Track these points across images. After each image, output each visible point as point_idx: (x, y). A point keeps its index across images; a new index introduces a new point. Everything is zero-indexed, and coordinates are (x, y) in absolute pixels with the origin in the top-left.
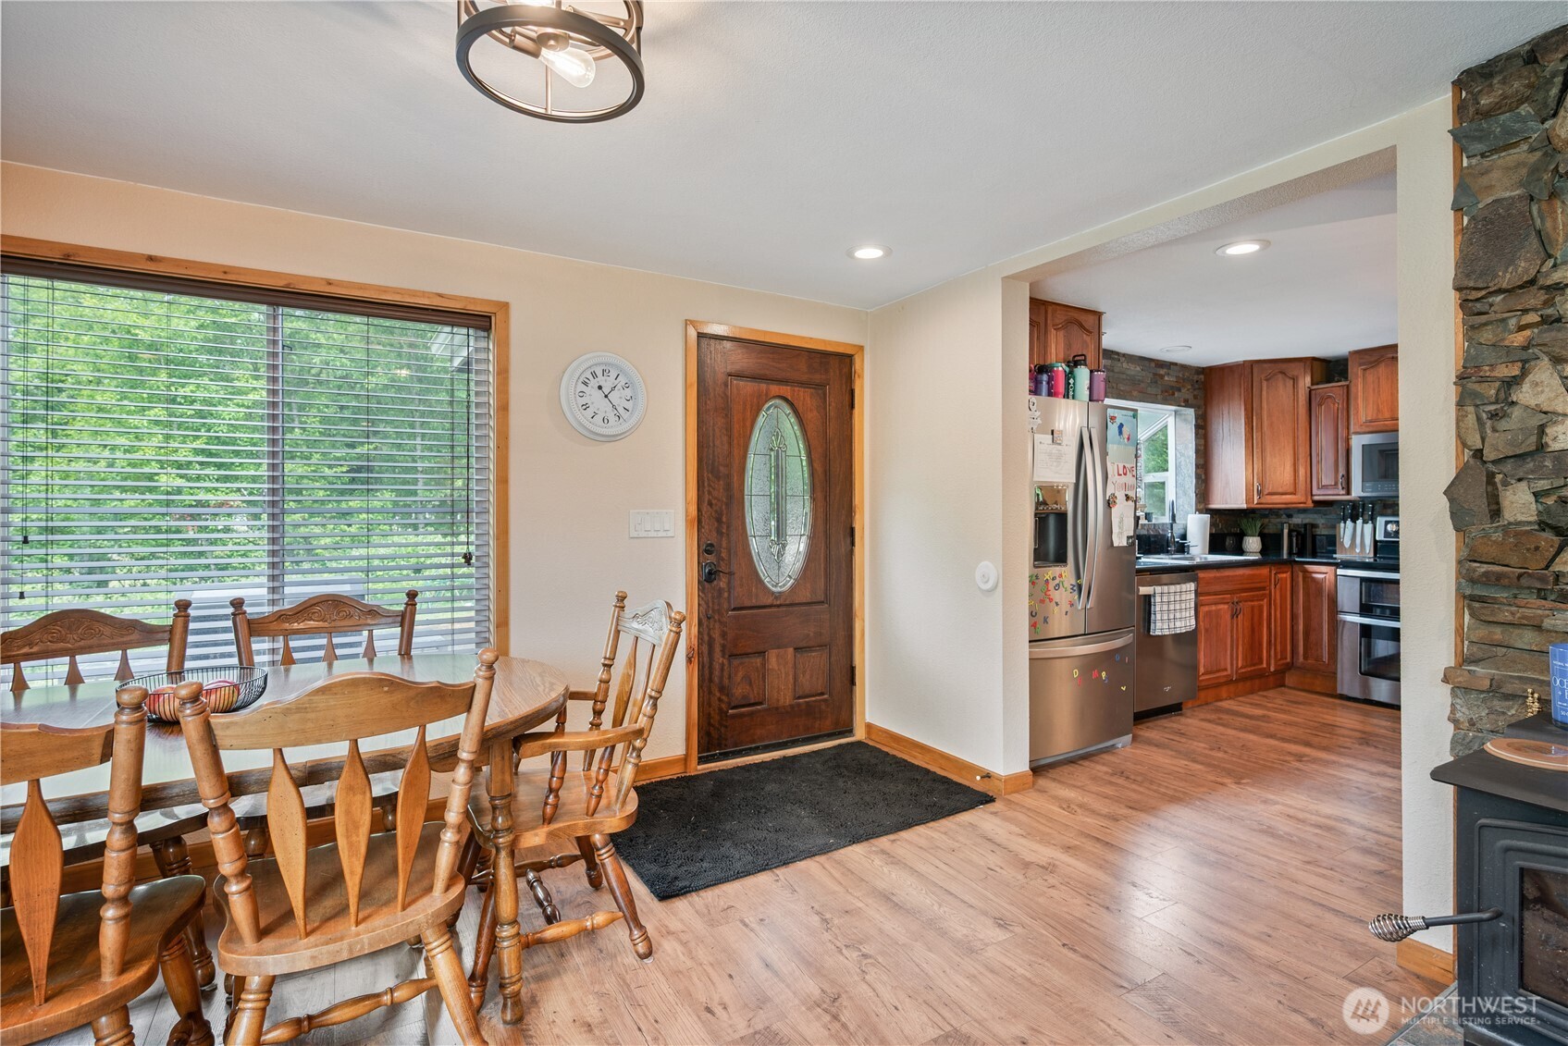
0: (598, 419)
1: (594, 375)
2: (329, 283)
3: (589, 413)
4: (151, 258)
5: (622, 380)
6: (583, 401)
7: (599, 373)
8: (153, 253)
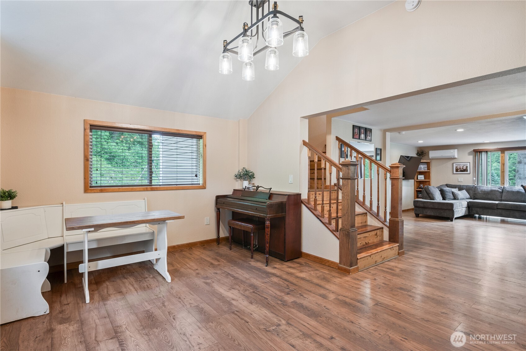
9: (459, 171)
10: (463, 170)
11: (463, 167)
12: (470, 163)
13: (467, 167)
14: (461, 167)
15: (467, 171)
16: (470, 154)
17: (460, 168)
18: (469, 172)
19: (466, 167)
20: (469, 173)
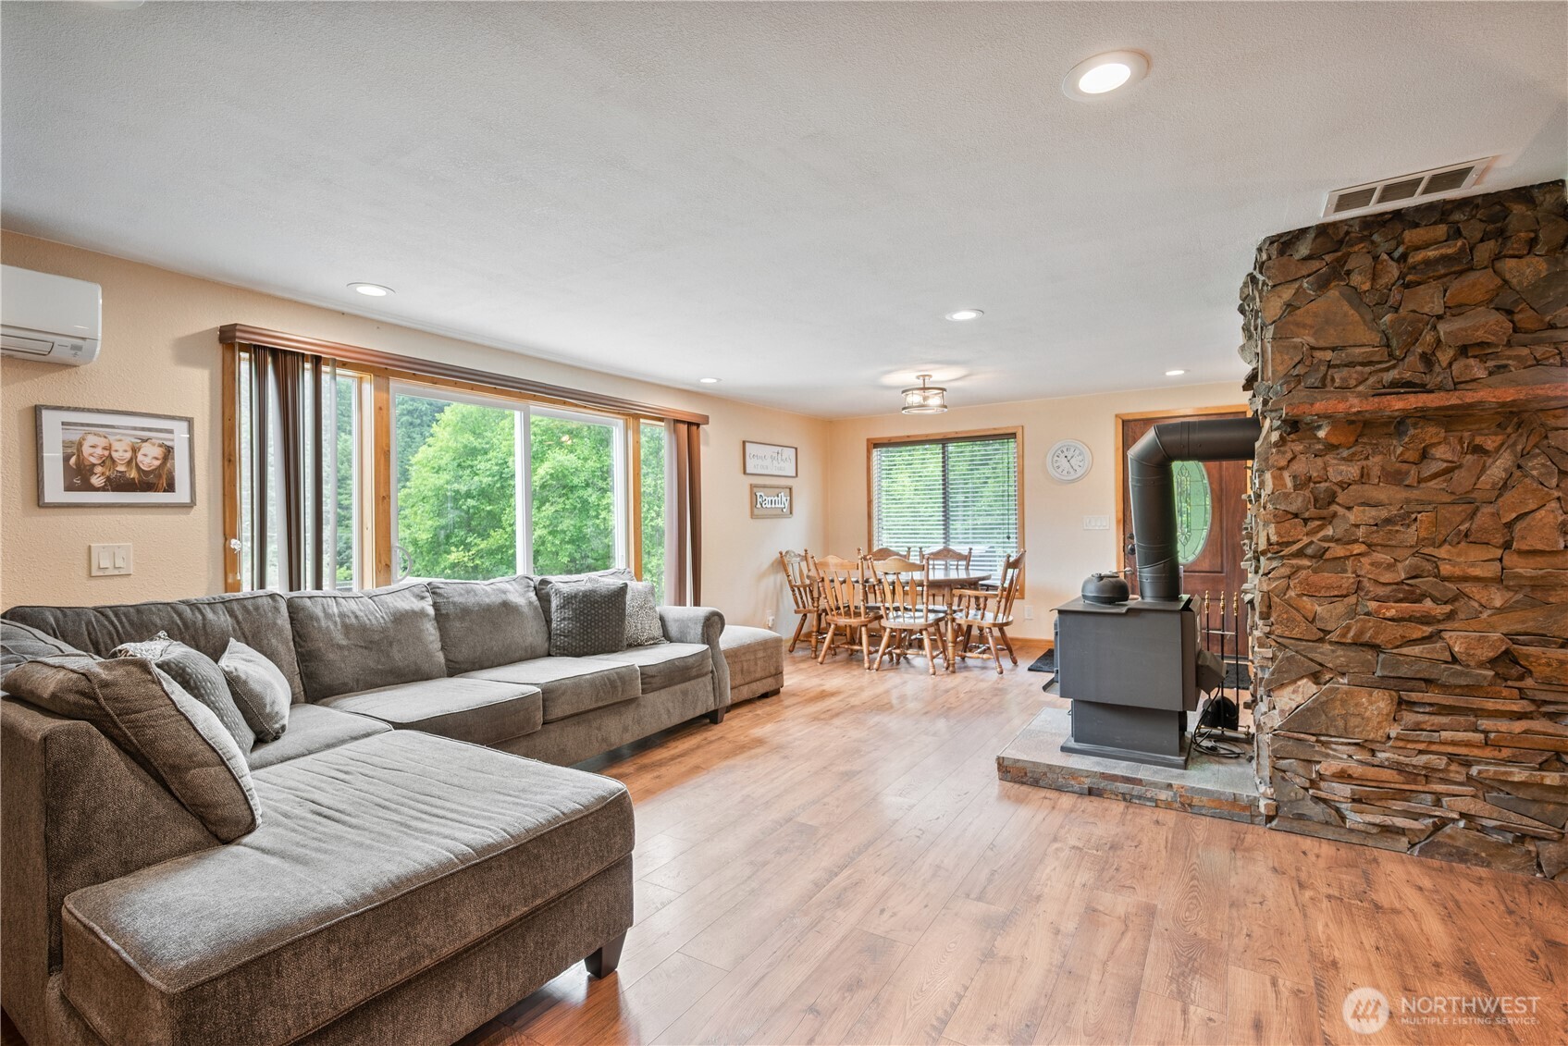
0: (1065, 472)
1: (1062, 452)
2: (957, 433)
3: (1060, 470)
4: (908, 437)
5: (1077, 452)
6: (1057, 465)
7: (1065, 450)
8: (909, 434)
9: (97, 481)
10: (133, 474)
11: (135, 450)
12: (190, 421)
13: (168, 452)
14: (122, 454)
15: (170, 487)
16: (186, 351)
17: (109, 460)
18: (181, 495)
19: (158, 452)
20: (187, 500)
